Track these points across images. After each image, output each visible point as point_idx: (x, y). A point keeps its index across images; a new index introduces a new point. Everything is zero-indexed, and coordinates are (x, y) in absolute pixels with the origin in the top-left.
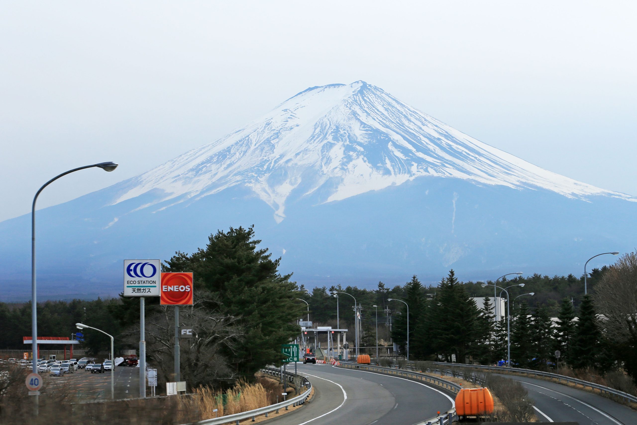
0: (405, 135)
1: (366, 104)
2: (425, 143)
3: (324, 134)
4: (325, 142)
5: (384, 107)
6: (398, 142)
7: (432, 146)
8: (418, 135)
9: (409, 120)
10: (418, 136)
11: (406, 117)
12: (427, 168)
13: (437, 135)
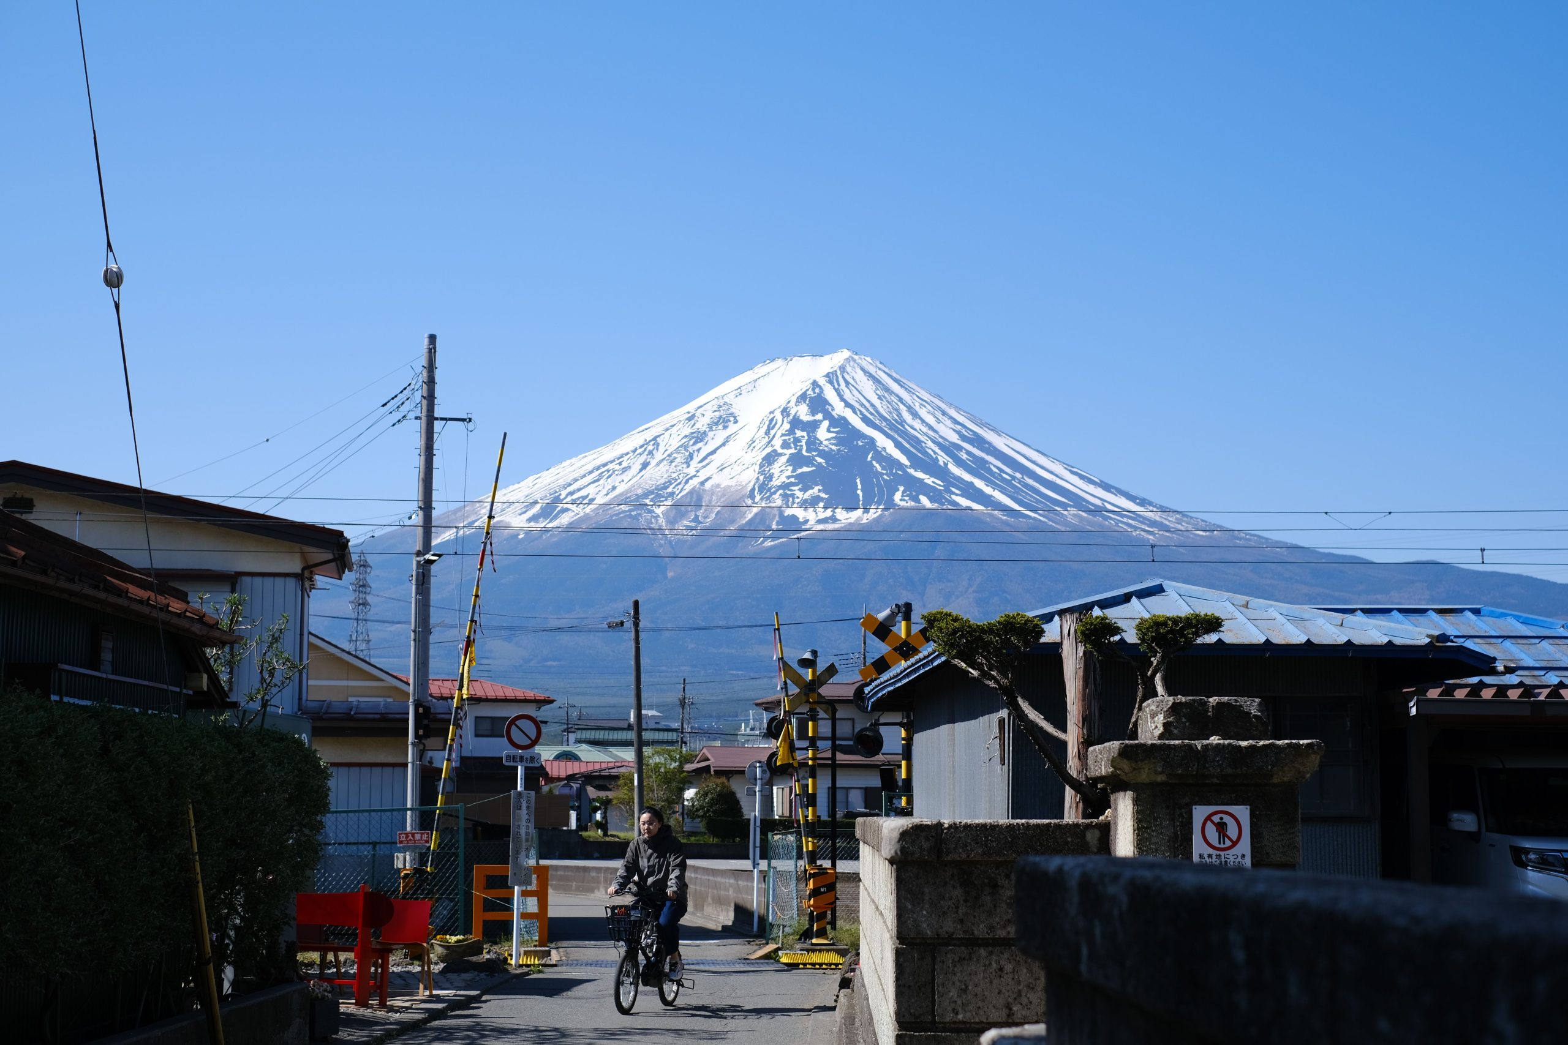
0: (900, 439)
1: (848, 388)
2: (932, 453)
3: (769, 437)
4: (769, 450)
5: (877, 394)
6: (885, 451)
7: (942, 458)
8: (923, 439)
9: (915, 415)
10: (923, 442)
11: (910, 409)
12: (917, 496)
13: (954, 438)
